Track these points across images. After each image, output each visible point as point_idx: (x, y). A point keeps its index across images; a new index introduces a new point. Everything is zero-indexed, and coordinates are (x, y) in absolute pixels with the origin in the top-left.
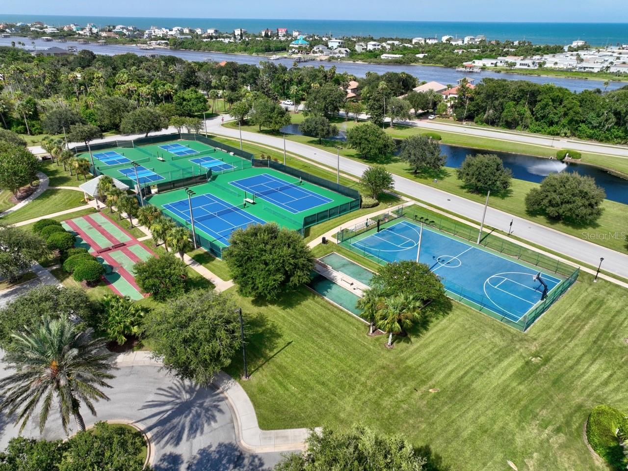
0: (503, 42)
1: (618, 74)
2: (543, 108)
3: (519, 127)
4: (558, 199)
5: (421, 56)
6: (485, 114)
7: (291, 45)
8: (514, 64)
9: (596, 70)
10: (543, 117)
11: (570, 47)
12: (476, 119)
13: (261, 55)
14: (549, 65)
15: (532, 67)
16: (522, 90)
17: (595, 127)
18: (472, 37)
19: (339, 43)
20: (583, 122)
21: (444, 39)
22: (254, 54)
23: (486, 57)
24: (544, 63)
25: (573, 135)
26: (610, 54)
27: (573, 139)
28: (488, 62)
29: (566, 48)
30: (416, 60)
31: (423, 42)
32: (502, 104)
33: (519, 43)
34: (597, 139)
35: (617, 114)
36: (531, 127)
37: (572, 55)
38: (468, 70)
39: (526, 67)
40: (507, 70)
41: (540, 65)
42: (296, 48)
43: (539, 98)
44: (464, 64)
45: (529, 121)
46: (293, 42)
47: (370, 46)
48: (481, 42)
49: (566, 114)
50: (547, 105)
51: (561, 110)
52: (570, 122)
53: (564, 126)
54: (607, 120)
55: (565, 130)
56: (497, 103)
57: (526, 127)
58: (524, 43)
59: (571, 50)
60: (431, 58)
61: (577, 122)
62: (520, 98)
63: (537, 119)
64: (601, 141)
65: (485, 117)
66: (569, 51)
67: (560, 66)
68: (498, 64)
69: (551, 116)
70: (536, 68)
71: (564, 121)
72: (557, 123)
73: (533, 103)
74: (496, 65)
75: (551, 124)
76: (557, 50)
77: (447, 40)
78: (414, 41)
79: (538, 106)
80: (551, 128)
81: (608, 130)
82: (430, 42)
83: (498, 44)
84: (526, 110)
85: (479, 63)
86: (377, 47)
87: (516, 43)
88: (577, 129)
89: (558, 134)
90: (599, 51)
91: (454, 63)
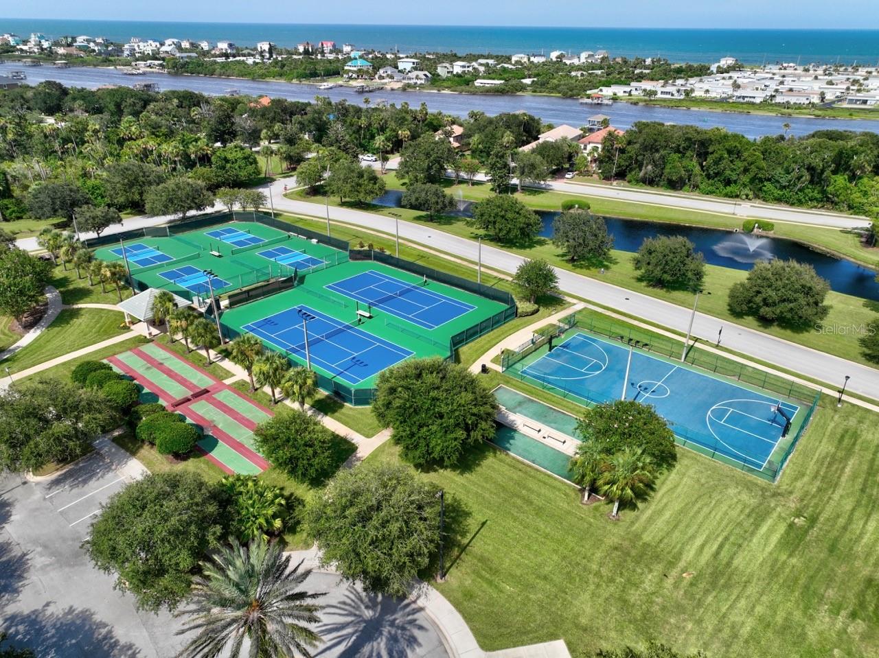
0: (632, 60)
1: (787, 105)
2: (717, 162)
3: (686, 188)
5: (528, 81)
6: (641, 170)
7: (346, 68)
8: (655, 93)
9: (758, 101)
10: (717, 174)
11: (719, 67)
12: (629, 177)
13: (305, 82)
14: (698, 94)
15: (677, 96)
16: (688, 139)
17: (784, 187)
18: (591, 53)
19: (414, 63)
20: (769, 180)
21: (554, 55)
22: (294, 81)
23: (616, 83)
24: (692, 91)
25: (757, 197)
26: (770, 76)
27: (757, 203)
28: (620, 90)
29: (714, 68)
30: (523, 88)
31: (525, 60)
32: (663, 158)
33: (653, 62)
34: (787, 202)
35: (811, 169)
36: (702, 186)
37: (724, 78)
38: (596, 101)
39: (669, 96)
40: (645, 101)
41: (687, 93)
42: (353, 72)
43: (710, 150)
44: (588, 92)
45: (699, 179)
46: (349, 64)
47: (458, 68)
48: (603, 59)
49: (746, 170)
50: (721, 158)
51: (739, 165)
52: (752, 181)
53: (745, 186)
54: (799, 178)
55: (746, 191)
56: (657, 155)
57: (696, 187)
58: (659, 60)
59: (721, 71)
60: (543, 85)
61: (761, 180)
62: (686, 149)
63: (709, 177)
64: (792, 204)
65: (641, 174)
66: (718, 72)
67: (713, 95)
68: (633, 93)
69: (728, 172)
70: (682, 97)
71: (745, 179)
72: (735, 182)
73: (703, 155)
74: (630, 95)
75: (728, 182)
76: (702, 72)
77: (557, 58)
78: (514, 59)
79: (710, 159)
80: (729, 189)
81: (801, 190)
82: (535, 60)
83: (625, 62)
84: (694, 164)
85: (608, 92)
86: (466, 69)
87: (648, 61)
88: (760, 189)
89: (737, 196)
90: (756, 72)
91: (575, 92)
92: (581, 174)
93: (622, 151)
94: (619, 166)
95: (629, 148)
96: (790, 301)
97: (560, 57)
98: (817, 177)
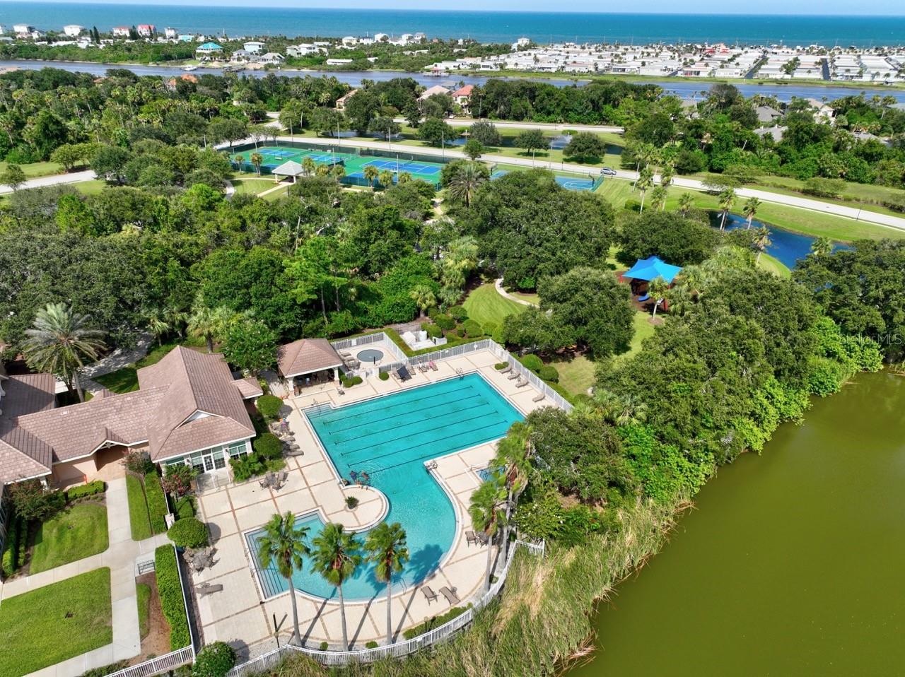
0: (447, 41)
1: (573, 73)
2: (541, 101)
3: (525, 119)
4: (583, 146)
5: (372, 60)
6: (496, 110)
7: (198, 51)
8: (478, 66)
9: (553, 70)
10: (542, 109)
11: (519, 46)
12: (489, 115)
13: (162, 65)
14: (509, 66)
15: (494, 69)
16: (523, 88)
17: (580, 113)
18: (410, 35)
19: (260, 46)
20: (571, 110)
21: (378, 37)
22: (151, 64)
23: (445, 60)
24: (506, 64)
25: (566, 121)
26: (558, 52)
27: (567, 124)
28: (451, 65)
29: (515, 46)
30: (370, 65)
31: (354, 42)
32: (509, 100)
33: (464, 42)
34: (583, 123)
35: (593, 102)
36: (534, 117)
37: (525, 55)
38: (436, 74)
39: (488, 69)
40: (473, 73)
41: (502, 66)
42: (207, 55)
43: (537, 93)
44: (426, 67)
45: (532, 113)
46: (201, 47)
47: (304, 49)
48: (423, 40)
49: (558, 105)
50: (544, 99)
51: (553, 102)
52: (562, 111)
53: (558, 115)
54: (586, 108)
55: (560, 118)
56: (506, 99)
57: (531, 118)
58: (469, 41)
59: (520, 49)
60: (386, 62)
61: (567, 111)
62: (522, 95)
63: (537, 111)
64: (586, 124)
65: (498, 112)
66: (519, 50)
67: (520, 67)
68: (461, 67)
69: (548, 107)
70: (499, 69)
71: (558, 110)
72: (553, 112)
73: (533, 98)
74: (459, 69)
75: (549, 113)
76: (506, 50)
77: (382, 40)
78: (345, 41)
79: (537, 100)
80: (550, 117)
81: (589, 114)
82: (365, 42)
83: (441, 42)
84: (527, 103)
85: (442, 66)
86: (312, 51)
87: (461, 42)
88: (567, 116)
89: (555, 122)
90: (547, 50)
91: (416, 67)
92: (457, 115)
93: (484, 98)
94: (483, 108)
95: (488, 96)
96: (588, 148)
97: (384, 39)
98: (596, 107)
